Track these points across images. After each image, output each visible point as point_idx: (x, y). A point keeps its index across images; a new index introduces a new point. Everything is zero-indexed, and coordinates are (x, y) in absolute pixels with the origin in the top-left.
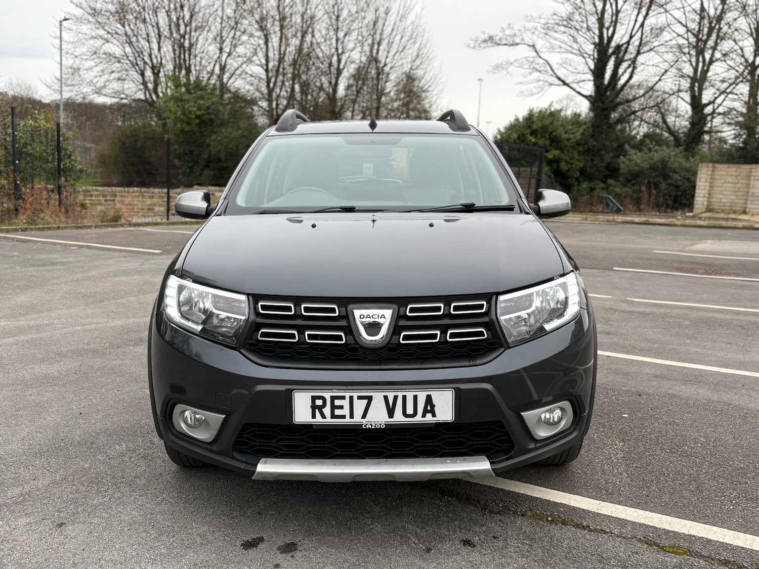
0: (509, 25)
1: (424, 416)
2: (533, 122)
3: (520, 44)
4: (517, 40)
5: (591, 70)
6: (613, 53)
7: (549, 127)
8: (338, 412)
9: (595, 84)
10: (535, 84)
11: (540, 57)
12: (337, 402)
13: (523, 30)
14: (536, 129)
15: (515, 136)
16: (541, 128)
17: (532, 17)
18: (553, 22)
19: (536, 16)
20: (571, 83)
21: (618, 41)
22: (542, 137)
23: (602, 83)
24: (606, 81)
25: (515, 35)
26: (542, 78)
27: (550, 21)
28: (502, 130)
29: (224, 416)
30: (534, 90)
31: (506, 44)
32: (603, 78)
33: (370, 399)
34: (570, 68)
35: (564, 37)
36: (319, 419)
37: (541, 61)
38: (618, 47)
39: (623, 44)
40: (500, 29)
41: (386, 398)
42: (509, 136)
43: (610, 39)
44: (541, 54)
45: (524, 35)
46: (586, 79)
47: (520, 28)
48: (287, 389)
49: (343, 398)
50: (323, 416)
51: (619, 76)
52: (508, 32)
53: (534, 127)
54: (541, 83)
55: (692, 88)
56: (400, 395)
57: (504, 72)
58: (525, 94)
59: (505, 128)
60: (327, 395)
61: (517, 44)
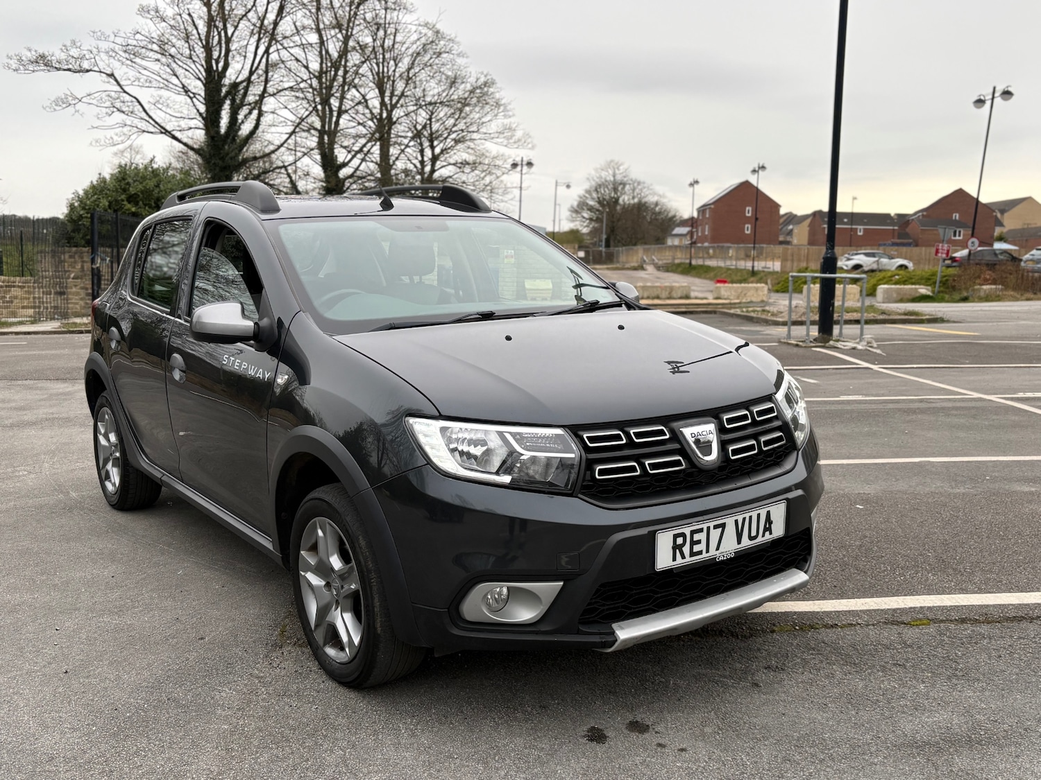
0: (74, 42)
1: (763, 536)
2: (128, 184)
3: (91, 70)
4: (86, 65)
5: (201, 114)
6: (228, 93)
7: (153, 191)
8: (696, 548)
9: (207, 134)
10: (118, 130)
11: (125, 92)
12: (696, 537)
13: (95, 51)
14: (135, 194)
15: (104, 203)
16: (142, 192)
17: (103, 34)
18: (135, 43)
19: (108, 32)
20: (173, 130)
21: (233, 78)
22: (145, 205)
23: (218, 132)
24: (223, 131)
25: (82, 58)
26: (129, 123)
27: (130, 42)
28: (81, 193)
29: (562, 583)
30: (115, 138)
31: (69, 70)
32: (218, 126)
33: (723, 526)
34: (169, 111)
35: (156, 67)
36: (679, 560)
37: (127, 98)
38: (235, 86)
39: (242, 82)
40: (61, 47)
41: (736, 521)
42: (96, 203)
43: (222, 74)
44: (126, 89)
45: (97, 58)
46: (193, 126)
47: (90, 48)
48: (649, 532)
49: (701, 530)
50: (683, 557)
51: (238, 124)
52: (74, 52)
53: (132, 190)
54: (126, 129)
55: (321, 144)
56: (747, 516)
57: (71, 109)
58: (102, 143)
59: (86, 192)
60: (687, 531)
61: (88, 71)
